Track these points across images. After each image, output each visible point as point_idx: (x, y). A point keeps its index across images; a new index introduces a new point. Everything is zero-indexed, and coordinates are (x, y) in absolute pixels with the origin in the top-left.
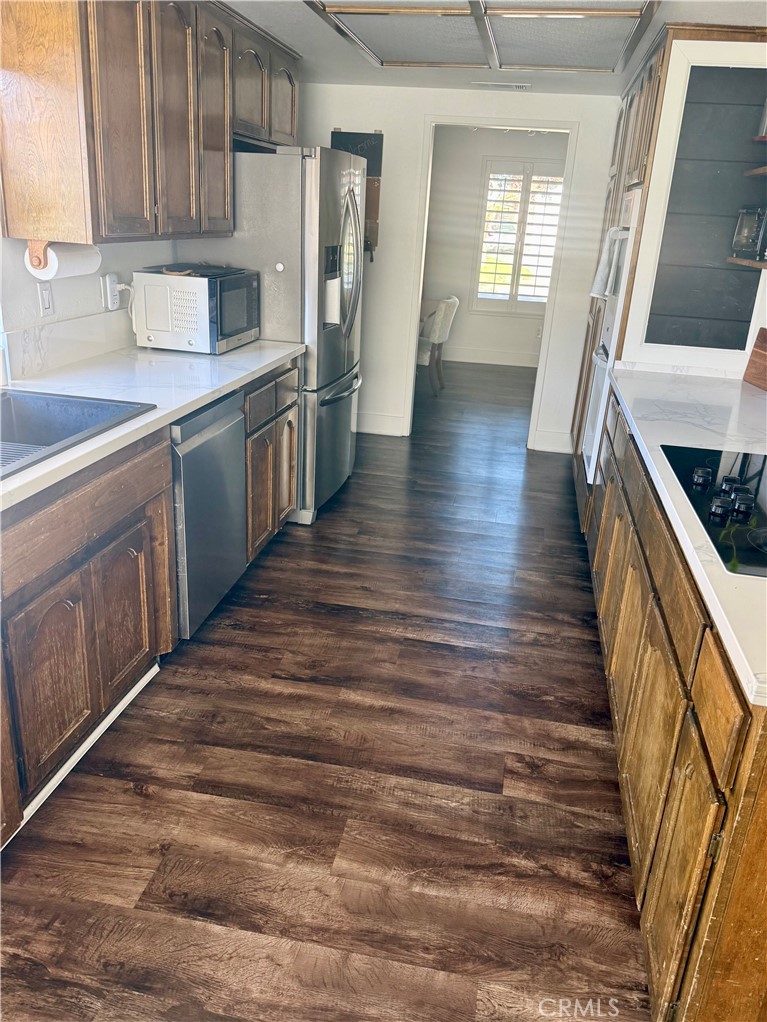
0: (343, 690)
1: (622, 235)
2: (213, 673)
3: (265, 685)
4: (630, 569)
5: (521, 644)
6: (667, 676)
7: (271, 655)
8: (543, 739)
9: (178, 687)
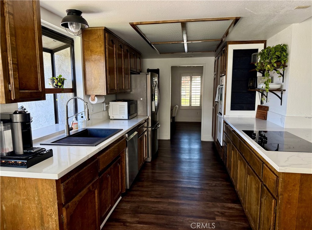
0: (169, 199)
1: (221, 87)
2: (135, 198)
3: (149, 199)
4: (239, 161)
5: (212, 186)
6: (255, 179)
7: (149, 193)
8: (223, 207)
9: (127, 201)
